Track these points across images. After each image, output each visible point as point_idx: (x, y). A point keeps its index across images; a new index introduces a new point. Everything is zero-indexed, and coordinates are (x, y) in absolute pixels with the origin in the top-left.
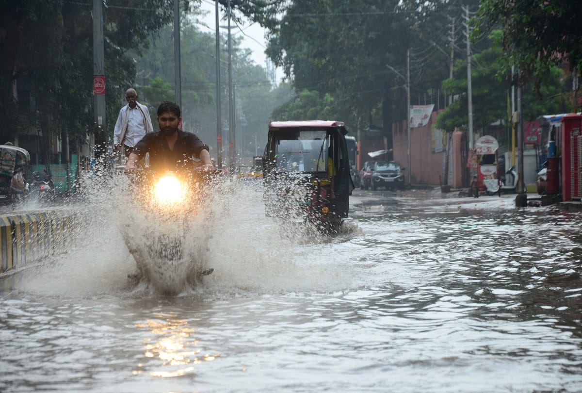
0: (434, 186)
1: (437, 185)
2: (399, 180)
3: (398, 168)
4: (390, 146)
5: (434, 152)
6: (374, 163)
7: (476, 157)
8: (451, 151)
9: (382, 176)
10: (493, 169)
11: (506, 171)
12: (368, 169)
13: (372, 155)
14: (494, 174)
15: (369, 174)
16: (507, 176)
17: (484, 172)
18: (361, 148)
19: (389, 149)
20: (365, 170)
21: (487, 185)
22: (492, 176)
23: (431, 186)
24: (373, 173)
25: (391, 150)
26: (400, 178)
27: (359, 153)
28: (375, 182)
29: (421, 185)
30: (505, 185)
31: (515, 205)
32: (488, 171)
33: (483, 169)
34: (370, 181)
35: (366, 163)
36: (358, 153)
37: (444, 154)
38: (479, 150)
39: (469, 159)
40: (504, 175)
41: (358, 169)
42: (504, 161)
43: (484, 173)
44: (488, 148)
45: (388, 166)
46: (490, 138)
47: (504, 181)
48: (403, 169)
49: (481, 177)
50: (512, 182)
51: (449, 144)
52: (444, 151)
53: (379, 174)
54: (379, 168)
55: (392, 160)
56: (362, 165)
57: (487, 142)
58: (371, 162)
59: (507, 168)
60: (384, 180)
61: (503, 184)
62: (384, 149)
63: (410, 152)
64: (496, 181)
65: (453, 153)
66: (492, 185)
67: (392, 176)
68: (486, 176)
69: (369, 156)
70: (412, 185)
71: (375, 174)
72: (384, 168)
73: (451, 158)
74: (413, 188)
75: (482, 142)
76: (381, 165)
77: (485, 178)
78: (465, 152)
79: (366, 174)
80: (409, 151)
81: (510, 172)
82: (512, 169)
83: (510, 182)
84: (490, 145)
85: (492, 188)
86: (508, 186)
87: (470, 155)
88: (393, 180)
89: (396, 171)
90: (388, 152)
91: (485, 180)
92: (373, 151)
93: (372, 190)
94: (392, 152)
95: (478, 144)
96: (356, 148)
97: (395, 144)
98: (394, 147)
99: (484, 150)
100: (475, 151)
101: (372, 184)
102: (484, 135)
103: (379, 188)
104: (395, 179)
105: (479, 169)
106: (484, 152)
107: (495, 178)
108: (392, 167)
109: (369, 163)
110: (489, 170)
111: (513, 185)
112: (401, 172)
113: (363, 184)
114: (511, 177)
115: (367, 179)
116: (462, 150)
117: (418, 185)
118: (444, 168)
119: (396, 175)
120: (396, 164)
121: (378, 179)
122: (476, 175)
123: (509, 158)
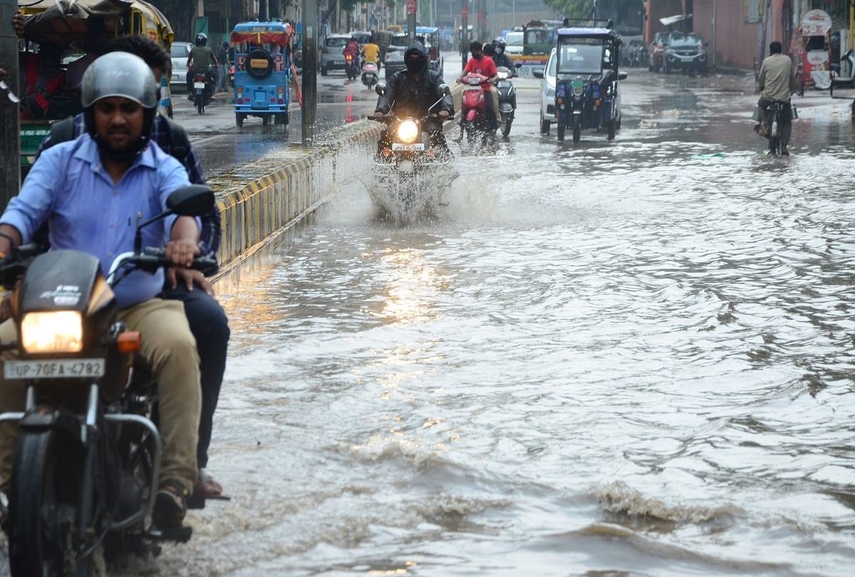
0: (746, 70)
1: (749, 68)
2: (700, 60)
3: (699, 43)
4: (690, 9)
5: (746, 22)
6: (668, 35)
7: (802, 39)
8: (769, 23)
9: (678, 53)
10: (824, 56)
11: (842, 56)
12: (660, 43)
13: (665, 21)
14: (825, 63)
15: (661, 50)
16: (843, 64)
17: (812, 60)
18: (651, 10)
19: (687, 14)
20: (655, 44)
21: (816, 79)
22: (822, 66)
23: (742, 70)
24: (666, 50)
25: (690, 15)
26: (702, 57)
27: (649, 19)
28: (668, 62)
29: (729, 68)
30: (839, 76)
31: (851, 112)
32: (817, 59)
33: (811, 56)
34: (662, 60)
35: (657, 34)
36: (646, 19)
37: (760, 25)
38: (805, 30)
39: (793, 41)
40: (838, 62)
41: (647, 40)
42: (839, 40)
43: (812, 63)
44: (818, 27)
45: (686, 39)
46: (822, 13)
47: (838, 70)
48: (705, 45)
49: (808, 67)
50: (848, 71)
51: (767, 12)
52: (760, 21)
53: (674, 51)
54: (674, 43)
55: (692, 31)
56: (652, 38)
57: (817, 18)
58: (664, 33)
59: (843, 53)
60: (680, 59)
61: (836, 74)
62: (681, 13)
63: (716, 21)
64: (828, 72)
65: (772, 26)
66: (821, 80)
67: (691, 54)
68: (815, 66)
69: (661, 24)
70: (717, 66)
71: (669, 51)
72: (681, 42)
73: (769, 31)
74: (718, 71)
75: (811, 19)
76: (677, 37)
77: (813, 68)
78: (788, 25)
79: (656, 49)
80: (713, 20)
81: (846, 58)
82: (849, 54)
83: (845, 71)
84: (820, 23)
85: (822, 82)
86: (845, 77)
87: (794, 36)
88: (692, 60)
89: (697, 47)
90: (686, 19)
91: (812, 72)
92: (667, 16)
93: (664, 72)
94: (692, 18)
95: (805, 21)
96: (644, 11)
97: (696, 7)
98: (695, 11)
99: (813, 29)
100: (801, 31)
101: (665, 63)
102: (813, 9)
103: (673, 70)
104: (694, 59)
105: (805, 56)
106: (813, 32)
107: (826, 70)
108: (690, 41)
109: (661, 34)
110: (819, 57)
111: (850, 76)
112: (703, 48)
113: (652, 64)
114: (848, 65)
115: (658, 57)
116: (784, 20)
117: (726, 68)
118: (760, 45)
119: (696, 53)
120: (696, 37)
121: (672, 58)
122: (801, 64)
123: (846, 38)
